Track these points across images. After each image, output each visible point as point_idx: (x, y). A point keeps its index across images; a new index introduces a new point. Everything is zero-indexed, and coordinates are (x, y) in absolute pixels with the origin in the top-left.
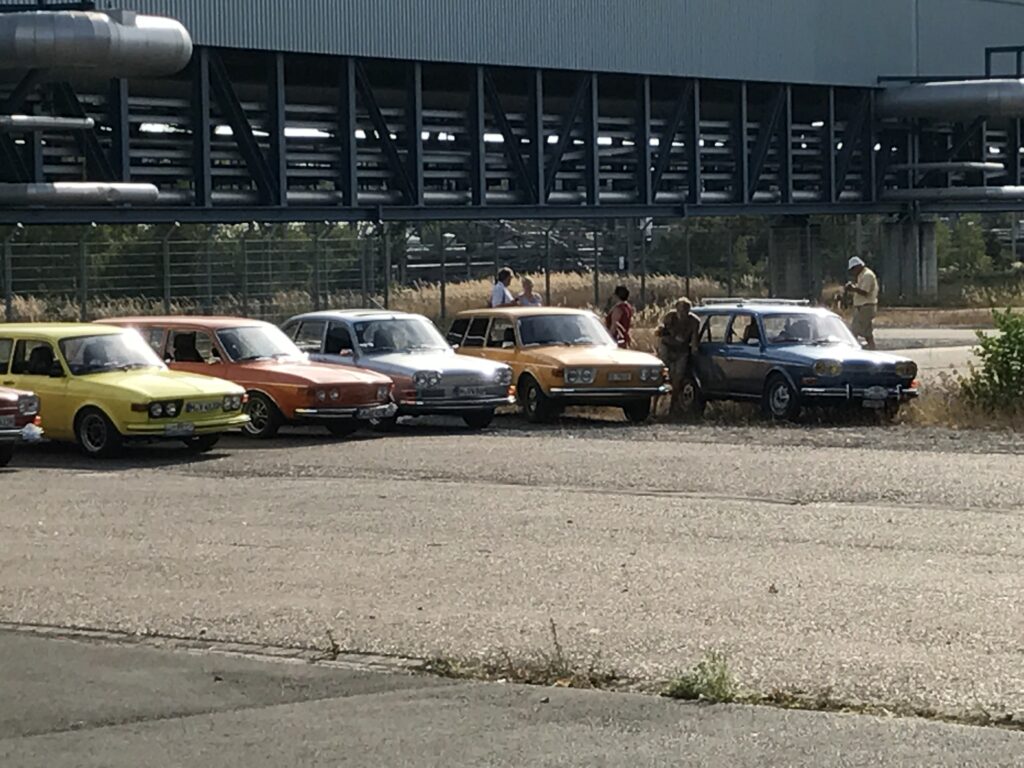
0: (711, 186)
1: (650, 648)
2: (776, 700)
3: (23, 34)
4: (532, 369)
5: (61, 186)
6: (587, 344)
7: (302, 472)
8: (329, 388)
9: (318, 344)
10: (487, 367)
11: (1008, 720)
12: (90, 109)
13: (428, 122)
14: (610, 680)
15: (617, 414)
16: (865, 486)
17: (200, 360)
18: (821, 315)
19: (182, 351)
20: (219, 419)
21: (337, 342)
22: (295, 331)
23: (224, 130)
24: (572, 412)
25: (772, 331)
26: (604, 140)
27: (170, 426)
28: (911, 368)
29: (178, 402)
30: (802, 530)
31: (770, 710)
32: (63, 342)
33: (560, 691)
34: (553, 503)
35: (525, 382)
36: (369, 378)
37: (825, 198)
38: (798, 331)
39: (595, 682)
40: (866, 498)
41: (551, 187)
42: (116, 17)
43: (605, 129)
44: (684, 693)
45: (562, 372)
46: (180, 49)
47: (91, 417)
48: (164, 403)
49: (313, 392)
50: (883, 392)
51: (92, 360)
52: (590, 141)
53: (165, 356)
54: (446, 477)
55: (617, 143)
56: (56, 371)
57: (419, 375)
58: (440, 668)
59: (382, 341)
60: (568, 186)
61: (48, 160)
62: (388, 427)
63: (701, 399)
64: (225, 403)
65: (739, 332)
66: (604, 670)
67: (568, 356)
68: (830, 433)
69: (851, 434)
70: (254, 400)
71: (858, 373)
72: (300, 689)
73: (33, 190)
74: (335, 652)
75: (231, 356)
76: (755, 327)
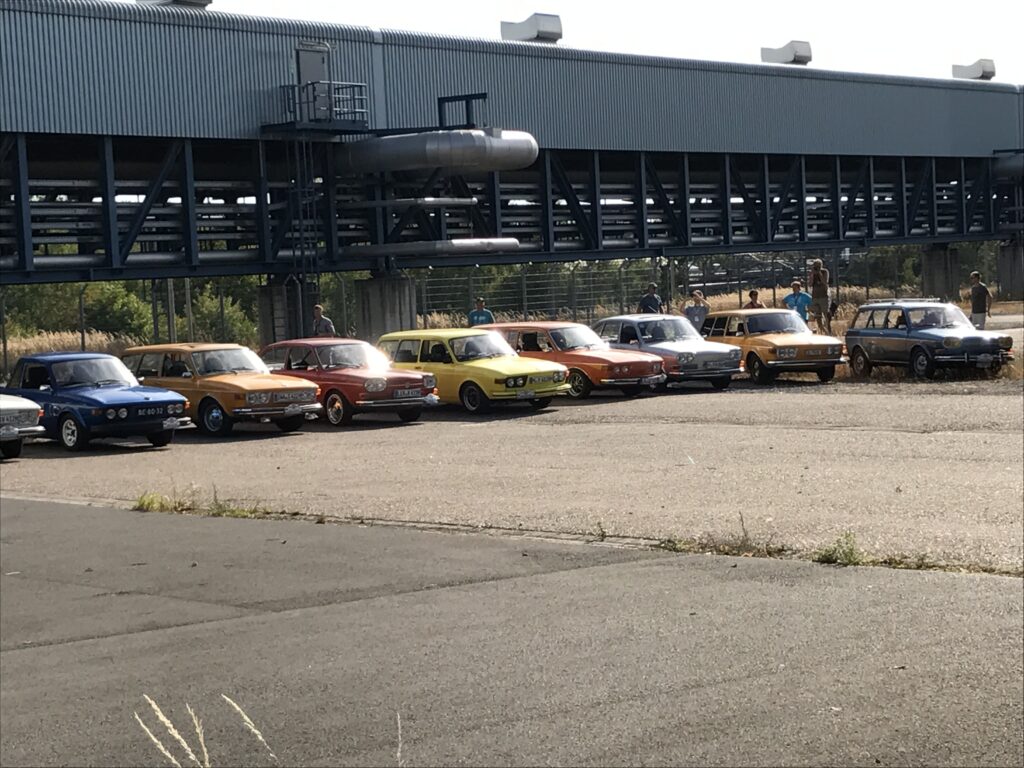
0: (882, 226)
1: (810, 530)
2: (890, 563)
4: (756, 349)
5: (457, 242)
6: (792, 332)
7: (603, 420)
8: (621, 365)
9: (616, 337)
10: (725, 348)
12: (477, 193)
13: (694, 192)
14: (780, 551)
15: (813, 377)
16: (972, 420)
17: (540, 350)
18: (949, 308)
19: (528, 344)
20: (551, 387)
21: (628, 336)
22: (601, 328)
24: (784, 377)
25: (915, 319)
26: (811, 199)
27: (520, 393)
28: (1008, 342)
29: (524, 377)
30: (926, 450)
31: (885, 570)
32: (452, 340)
33: (745, 560)
34: (763, 436)
35: (751, 357)
36: (649, 358)
37: (960, 231)
38: (932, 319)
39: (770, 554)
40: (973, 428)
41: (775, 230)
43: (811, 192)
44: (827, 560)
45: (775, 350)
46: (530, 151)
47: (470, 389)
48: (515, 378)
49: (612, 367)
50: (990, 358)
51: (471, 352)
52: (801, 199)
53: (517, 348)
54: (695, 421)
55: (818, 200)
56: (447, 360)
57: (681, 356)
58: (670, 546)
59: (658, 333)
60: (787, 230)
61: (449, 226)
62: (662, 390)
63: (869, 365)
64: (554, 377)
65: (893, 321)
66: (776, 544)
67: (779, 340)
68: (954, 385)
69: (967, 385)
70: (573, 375)
71: (973, 346)
72: (576, 561)
73: (440, 245)
74: (603, 536)
75: (558, 346)
76: (904, 318)
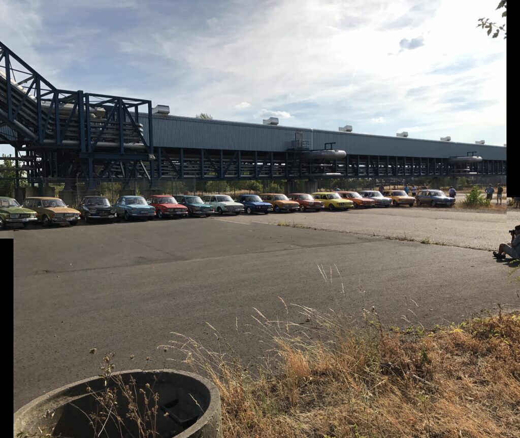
0: (423, 173)
1: (418, 236)
3: (323, 154)
4: (395, 199)
5: (327, 174)
6: (403, 195)
8: (365, 201)
9: (364, 195)
10: (388, 199)
11: (470, 248)
12: (332, 163)
13: (380, 164)
14: (413, 240)
15: (408, 206)
16: (447, 217)
17: (346, 197)
18: (440, 191)
20: (349, 205)
21: (366, 195)
22: (360, 193)
23: (350, 166)
24: (401, 205)
25: (433, 194)
26: (407, 166)
31: (436, 245)
32: (327, 195)
33: (405, 242)
35: (394, 201)
36: (371, 200)
37: (441, 174)
38: (436, 194)
39: (410, 241)
40: (448, 219)
41: (398, 173)
42: (336, 151)
43: (406, 165)
44: (423, 243)
45: (400, 200)
46: (344, 155)
47: (331, 205)
48: (342, 203)
49: (363, 202)
50: (450, 203)
51: (332, 197)
52: (404, 166)
55: (408, 167)
56: (326, 199)
57: (378, 200)
59: (373, 195)
60: (401, 173)
61: (326, 170)
62: (374, 207)
63: (421, 204)
64: (350, 203)
65: (427, 194)
67: (401, 197)
68: (442, 209)
69: (445, 209)
70: (354, 203)
71: (445, 200)
73: (324, 174)
76: (430, 193)
